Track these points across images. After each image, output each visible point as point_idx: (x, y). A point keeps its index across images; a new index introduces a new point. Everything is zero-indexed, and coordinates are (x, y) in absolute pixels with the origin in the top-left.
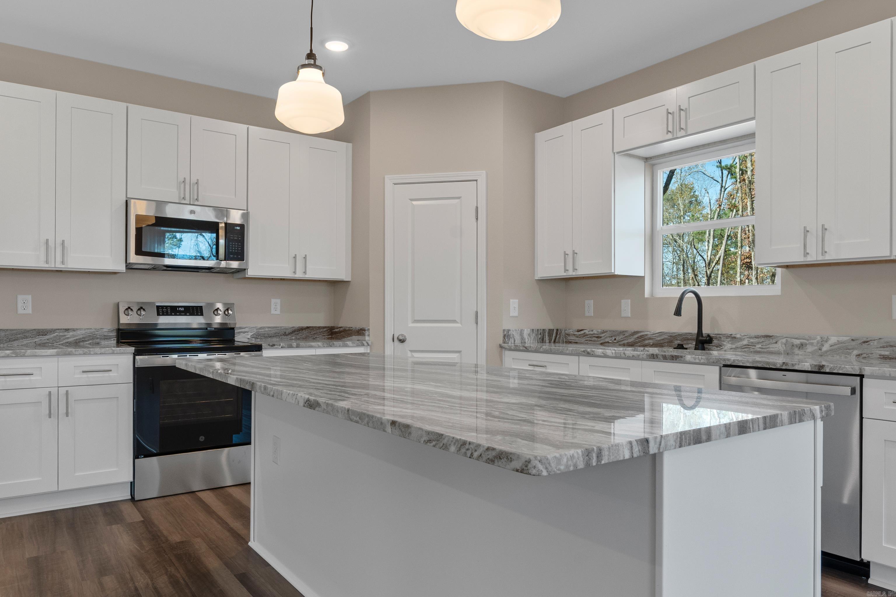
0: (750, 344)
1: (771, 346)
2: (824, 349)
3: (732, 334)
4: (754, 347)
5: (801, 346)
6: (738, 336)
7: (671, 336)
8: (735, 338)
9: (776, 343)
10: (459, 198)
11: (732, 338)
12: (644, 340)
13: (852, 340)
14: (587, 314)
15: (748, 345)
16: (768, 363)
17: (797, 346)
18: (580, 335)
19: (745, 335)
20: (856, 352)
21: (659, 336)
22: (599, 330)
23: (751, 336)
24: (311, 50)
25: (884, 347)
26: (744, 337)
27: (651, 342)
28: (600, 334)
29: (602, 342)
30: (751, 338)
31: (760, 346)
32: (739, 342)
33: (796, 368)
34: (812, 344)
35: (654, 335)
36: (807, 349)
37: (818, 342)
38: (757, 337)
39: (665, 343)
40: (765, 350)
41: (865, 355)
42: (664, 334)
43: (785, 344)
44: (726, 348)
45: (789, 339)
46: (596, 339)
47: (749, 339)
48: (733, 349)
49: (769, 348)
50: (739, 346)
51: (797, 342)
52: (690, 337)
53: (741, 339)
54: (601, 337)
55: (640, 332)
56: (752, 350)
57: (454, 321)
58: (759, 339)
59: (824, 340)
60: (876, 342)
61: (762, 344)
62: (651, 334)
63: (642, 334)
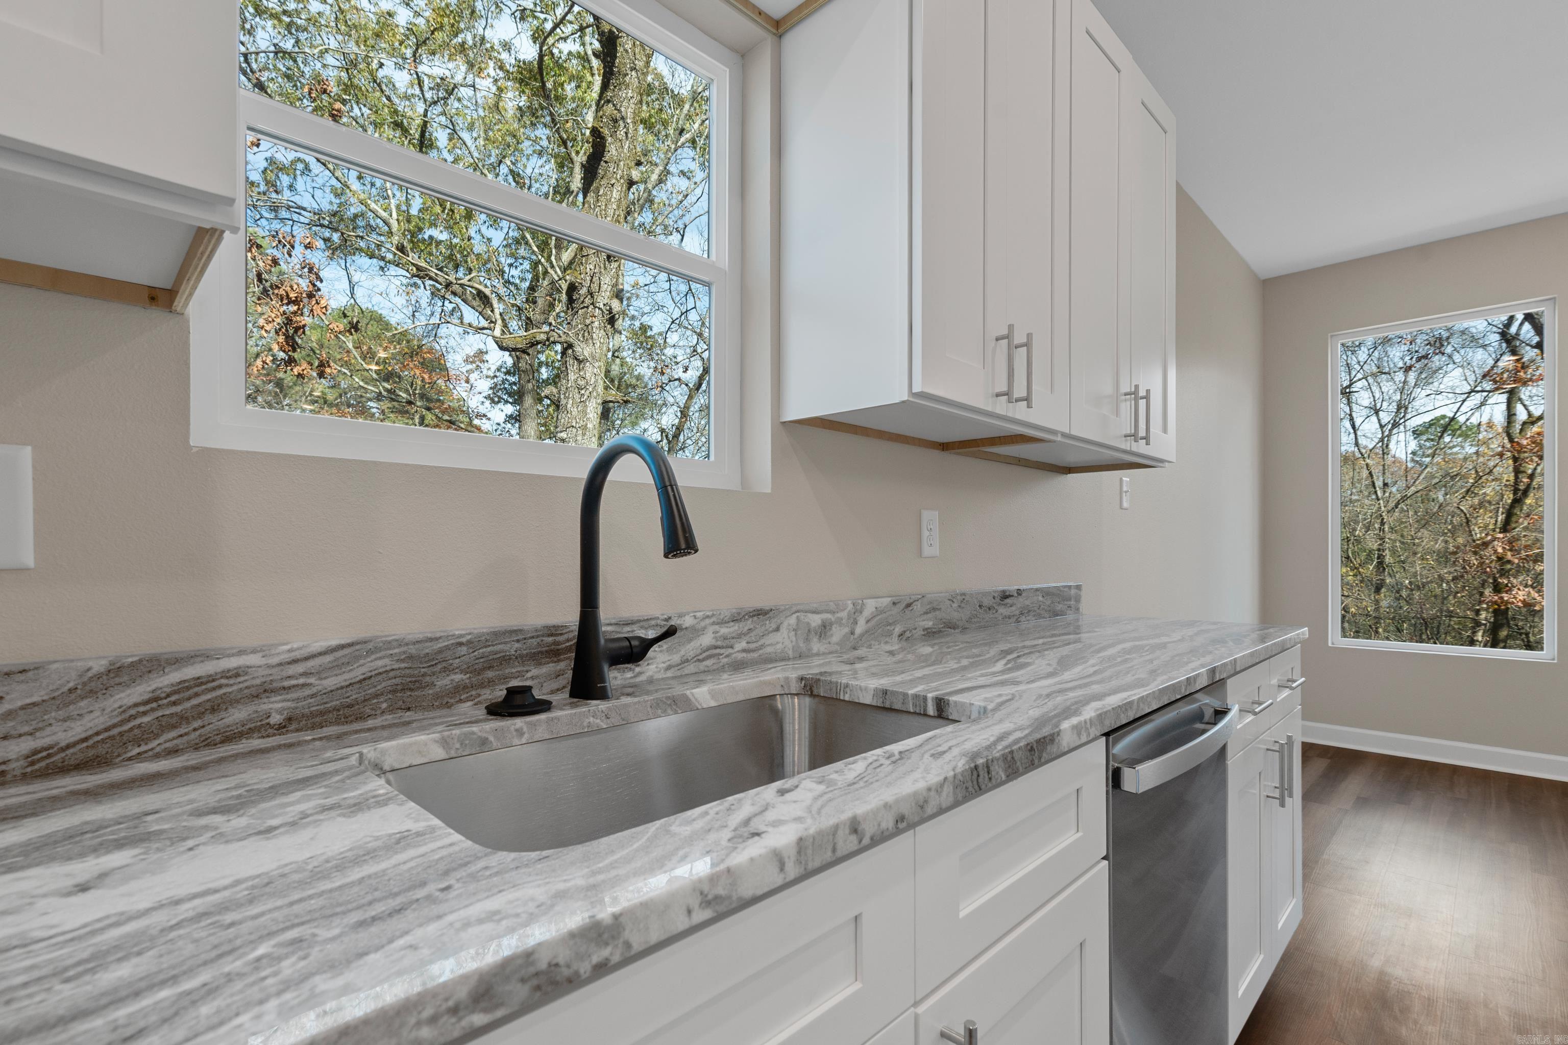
0: (719, 643)
1: (767, 640)
2: (859, 630)
3: (670, 618)
4: (730, 651)
5: (824, 630)
7: (411, 657)
9: (777, 629)
12: (218, 703)
13: (894, 603)
15: (716, 647)
19: (708, 617)
20: (898, 629)
21: (337, 666)
23: (722, 617)
25: (926, 613)
26: (703, 624)
27: (272, 708)
30: (722, 623)
31: (742, 645)
32: (690, 640)
35: (300, 668)
36: (832, 635)
37: (849, 617)
38: (736, 619)
39: (376, 696)
40: (755, 655)
41: (908, 634)
42: (370, 652)
43: (795, 631)
45: (801, 616)
47: (717, 627)
48: (674, 666)
49: (762, 646)
50: (692, 654)
51: (815, 620)
52: (512, 648)
55: (177, 661)
56: (725, 660)
58: (741, 624)
59: (858, 609)
60: (918, 603)
61: (747, 638)
62: (275, 660)
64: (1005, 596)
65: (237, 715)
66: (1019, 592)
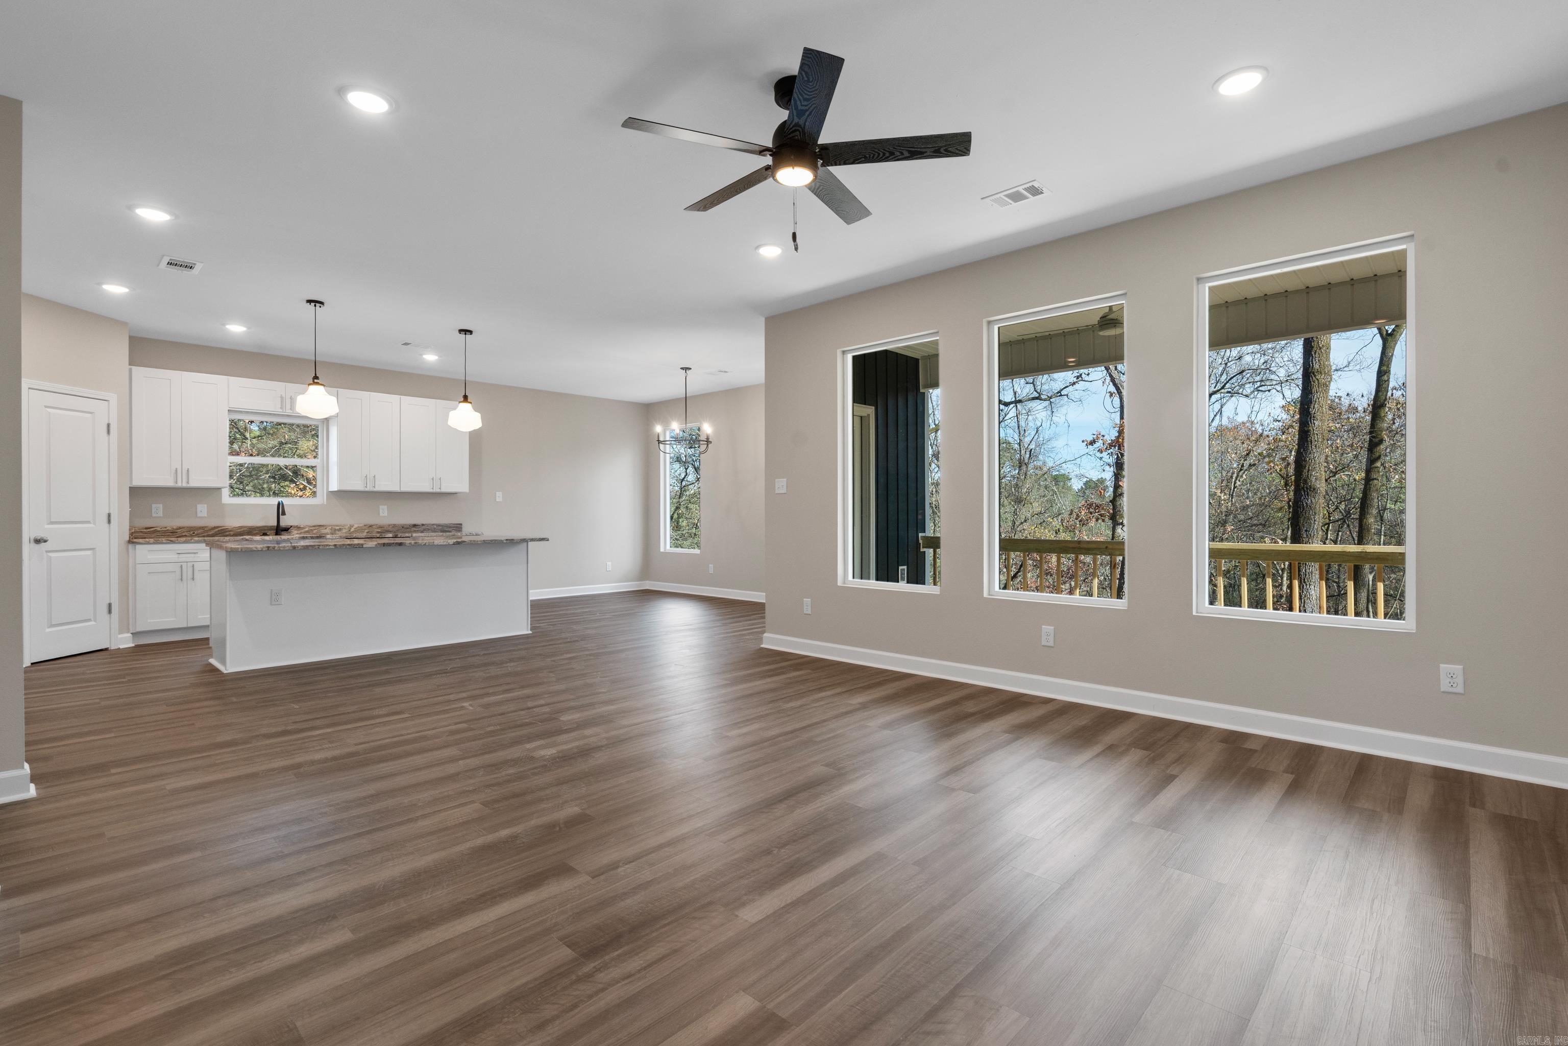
2: (352, 530)
5: (340, 530)
6: (302, 526)
8: (300, 527)
10: (91, 413)
11: (298, 528)
12: (225, 532)
13: (365, 526)
14: (154, 515)
16: (373, 536)
17: (337, 530)
18: (149, 531)
20: (366, 531)
22: (174, 527)
24: (316, 374)
27: (232, 533)
28: (176, 530)
29: (178, 535)
30: (311, 527)
32: (302, 531)
33: (386, 536)
34: (345, 528)
43: (331, 529)
44: (293, 533)
45: (333, 527)
46: (171, 534)
51: (338, 528)
52: (266, 528)
53: (303, 528)
54: (177, 532)
57: (88, 522)
59: (351, 526)
63: (224, 528)
64: (415, 526)
65: (227, 533)
66: (423, 525)
